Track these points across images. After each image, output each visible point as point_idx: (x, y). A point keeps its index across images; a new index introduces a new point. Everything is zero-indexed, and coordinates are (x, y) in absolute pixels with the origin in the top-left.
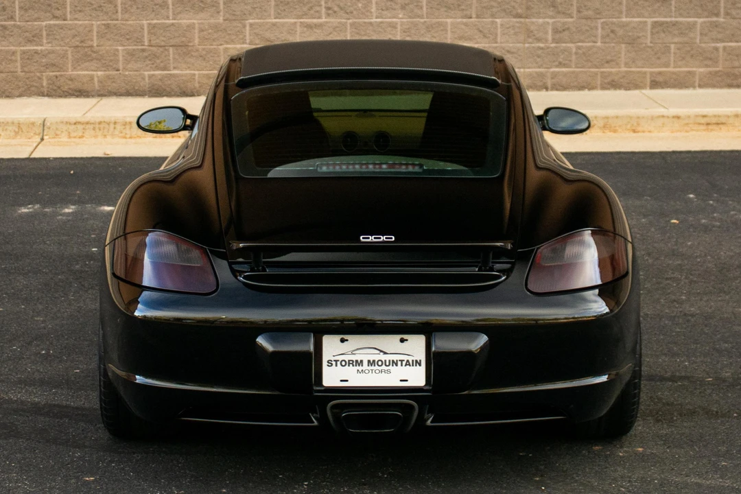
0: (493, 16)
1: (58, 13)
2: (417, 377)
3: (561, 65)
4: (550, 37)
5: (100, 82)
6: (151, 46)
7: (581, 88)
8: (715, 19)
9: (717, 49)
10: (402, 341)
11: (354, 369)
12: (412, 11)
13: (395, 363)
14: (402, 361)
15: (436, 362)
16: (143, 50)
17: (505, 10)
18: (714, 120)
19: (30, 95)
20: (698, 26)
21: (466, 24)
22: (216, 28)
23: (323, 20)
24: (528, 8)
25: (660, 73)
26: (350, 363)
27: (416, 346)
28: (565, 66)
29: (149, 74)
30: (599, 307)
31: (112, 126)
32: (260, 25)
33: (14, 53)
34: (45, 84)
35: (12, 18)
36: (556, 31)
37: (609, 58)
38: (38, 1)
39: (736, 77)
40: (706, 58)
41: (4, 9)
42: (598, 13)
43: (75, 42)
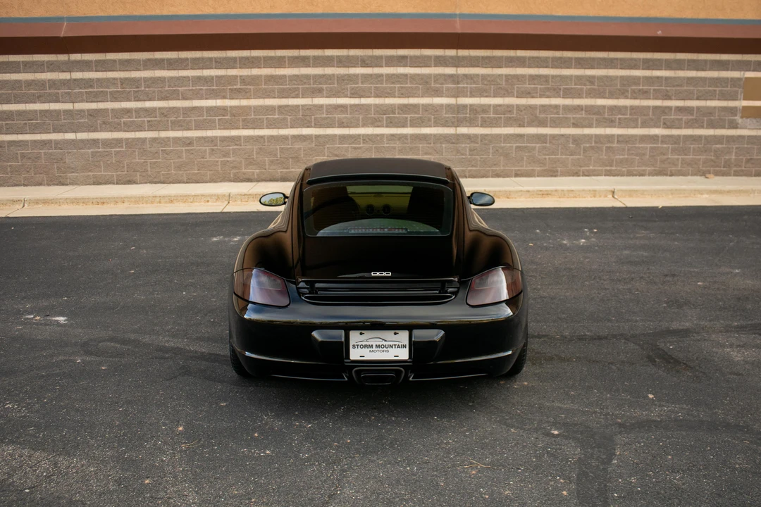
0: (441, 143)
1: (237, 143)
2: (404, 354)
3: (473, 166)
4: (468, 153)
5: (257, 175)
6: (281, 158)
7: (483, 177)
8: (545, 145)
9: (545, 159)
10: (395, 334)
11: (368, 350)
12: (403, 141)
14: (395, 345)
15: (414, 347)
16: (277, 160)
17: (446, 141)
18: (546, 193)
19: (225, 182)
20: (537, 149)
21: (428, 147)
22: (311, 149)
23: (362, 145)
24: (458, 139)
25: (519, 170)
26: (366, 346)
27: (403, 336)
28: (475, 166)
29: (280, 171)
32: (332, 148)
33: (217, 162)
34: (232, 176)
35: (216, 145)
36: (470, 150)
37: (495, 163)
38: (228, 137)
39: (554, 172)
40: (541, 163)
41: (212, 141)
42: (490, 141)
43: (246, 156)
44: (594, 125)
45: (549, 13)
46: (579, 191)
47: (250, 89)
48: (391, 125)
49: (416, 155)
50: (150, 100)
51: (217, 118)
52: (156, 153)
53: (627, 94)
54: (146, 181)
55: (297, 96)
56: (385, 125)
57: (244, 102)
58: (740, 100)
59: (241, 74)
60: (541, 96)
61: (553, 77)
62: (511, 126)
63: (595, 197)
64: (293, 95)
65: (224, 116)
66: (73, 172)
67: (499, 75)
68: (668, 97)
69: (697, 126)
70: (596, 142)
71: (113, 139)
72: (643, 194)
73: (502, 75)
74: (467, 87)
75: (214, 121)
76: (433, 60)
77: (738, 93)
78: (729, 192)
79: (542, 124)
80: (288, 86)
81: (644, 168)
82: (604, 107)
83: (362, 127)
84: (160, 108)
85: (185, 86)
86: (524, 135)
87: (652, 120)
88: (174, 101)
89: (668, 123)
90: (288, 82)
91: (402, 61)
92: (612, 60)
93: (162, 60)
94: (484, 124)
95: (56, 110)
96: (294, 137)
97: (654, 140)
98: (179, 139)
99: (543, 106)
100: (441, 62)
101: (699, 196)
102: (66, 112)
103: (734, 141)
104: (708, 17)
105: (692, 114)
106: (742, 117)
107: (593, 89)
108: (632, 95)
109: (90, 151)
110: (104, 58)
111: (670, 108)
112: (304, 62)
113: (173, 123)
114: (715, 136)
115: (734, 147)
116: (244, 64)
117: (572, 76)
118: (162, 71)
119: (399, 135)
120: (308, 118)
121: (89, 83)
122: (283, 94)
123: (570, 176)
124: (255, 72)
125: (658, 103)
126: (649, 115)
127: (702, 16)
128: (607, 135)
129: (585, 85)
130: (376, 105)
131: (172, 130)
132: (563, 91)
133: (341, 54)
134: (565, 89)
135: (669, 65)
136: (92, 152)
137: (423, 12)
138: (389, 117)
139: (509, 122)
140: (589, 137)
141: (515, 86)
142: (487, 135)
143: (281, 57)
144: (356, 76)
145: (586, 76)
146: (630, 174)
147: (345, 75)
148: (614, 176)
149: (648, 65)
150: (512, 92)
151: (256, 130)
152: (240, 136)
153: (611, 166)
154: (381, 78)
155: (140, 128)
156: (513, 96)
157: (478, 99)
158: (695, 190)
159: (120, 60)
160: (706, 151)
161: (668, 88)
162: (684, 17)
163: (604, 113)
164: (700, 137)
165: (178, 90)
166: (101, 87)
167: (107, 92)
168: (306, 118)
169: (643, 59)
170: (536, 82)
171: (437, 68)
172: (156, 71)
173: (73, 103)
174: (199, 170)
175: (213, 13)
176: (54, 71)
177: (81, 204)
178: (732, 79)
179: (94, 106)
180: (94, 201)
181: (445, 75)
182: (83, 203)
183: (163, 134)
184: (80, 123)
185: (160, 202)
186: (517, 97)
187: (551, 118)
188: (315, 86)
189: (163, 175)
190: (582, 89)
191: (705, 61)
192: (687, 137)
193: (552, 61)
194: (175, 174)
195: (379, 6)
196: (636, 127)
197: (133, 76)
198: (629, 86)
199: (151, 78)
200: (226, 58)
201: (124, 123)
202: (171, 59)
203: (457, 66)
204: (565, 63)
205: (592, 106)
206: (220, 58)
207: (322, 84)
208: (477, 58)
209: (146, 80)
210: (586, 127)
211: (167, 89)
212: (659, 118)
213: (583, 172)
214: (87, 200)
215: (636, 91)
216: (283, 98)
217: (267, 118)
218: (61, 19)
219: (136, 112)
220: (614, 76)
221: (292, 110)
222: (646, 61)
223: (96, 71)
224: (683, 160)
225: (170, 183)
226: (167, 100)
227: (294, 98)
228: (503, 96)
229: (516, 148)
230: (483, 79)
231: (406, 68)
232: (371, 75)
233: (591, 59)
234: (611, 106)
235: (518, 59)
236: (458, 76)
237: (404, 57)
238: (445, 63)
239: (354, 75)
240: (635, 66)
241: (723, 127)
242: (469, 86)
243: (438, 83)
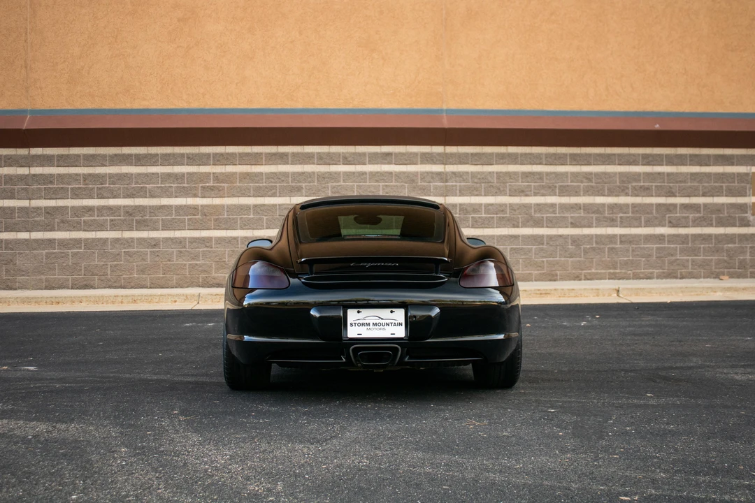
2: (400, 332)
10: (392, 312)
11: (365, 328)
13: (388, 324)
14: (391, 323)
15: (410, 323)
18: (544, 292)
19: (193, 287)
26: (363, 324)
27: (400, 315)
30: (499, 298)
33: (185, 265)
34: (200, 281)
38: (198, 238)
39: (553, 275)
40: (538, 266)
41: (181, 242)
43: (217, 259)
44: (594, 225)
45: (540, 108)
46: (580, 290)
47: (224, 187)
50: (115, 197)
51: (186, 217)
52: (118, 254)
53: (627, 191)
54: (104, 285)
55: (274, 195)
57: (217, 201)
58: (749, 196)
59: (214, 171)
60: (535, 194)
61: (548, 174)
62: (504, 226)
63: (598, 296)
64: (269, 193)
65: (194, 215)
66: (23, 275)
67: (490, 173)
68: (673, 195)
69: (705, 224)
70: (597, 243)
71: (71, 239)
72: (650, 292)
73: (493, 172)
74: (456, 185)
75: (183, 221)
76: (419, 157)
77: (746, 189)
78: (744, 289)
79: (538, 223)
80: (264, 184)
81: (651, 271)
82: (603, 205)
84: (124, 206)
85: (154, 183)
86: (519, 236)
87: (656, 218)
88: (141, 199)
89: (674, 222)
90: (264, 180)
91: (386, 158)
92: (609, 156)
93: (130, 155)
94: (475, 224)
95: (9, 208)
97: (660, 240)
98: (144, 239)
99: (538, 205)
100: (427, 159)
101: (712, 293)
102: (21, 209)
103: (747, 240)
104: (708, 111)
105: (699, 212)
106: (753, 215)
107: (592, 187)
108: (632, 192)
109: (44, 252)
110: (67, 153)
111: (675, 206)
112: (283, 158)
113: (138, 222)
114: (726, 235)
115: (748, 246)
116: (218, 161)
117: (567, 173)
118: (130, 167)
121: (48, 179)
122: (259, 193)
123: (570, 280)
124: (230, 169)
125: (662, 200)
126: (652, 213)
127: (701, 109)
128: (609, 235)
129: (582, 182)
131: (137, 230)
132: (559, 189)
133: (323, 151)
134: (561, 186)
135: (670, 161)
136: (47, 253)
137: (408, 107)
139: (503, 222)
140: (590, 237)
141: (508, 184)
143: (257, 153)
144: (338, 174)
145: (583, 173)
146: (637, 277)
147: (326, 173)
148: (619, 279)
149: (648, 160)
150: (504, 190)
151: (228, 231)
152: (211, 238)
153: (615, 268)
154: (365, 176)
155: (101, 227)
156: (505, 195)
157: (468, 197)
158: (708, 288)
159: (84, 155)
160: (717, 251)
161: (671, 185)
162: (682, 110)
163: (604, 211)
164: (710, 236)
165: (146, 187)
166: (63, 183)
167: (68, 188)
169: (643, 154)
170: (529, 179)
171: (424, 166)
172: (123, 167)
173: (30, 199)
174: (164, 274)
175: (186, 107)
176: (12, 166)
177: (33, 304)
178: (739, 174)
179: (52, 203)
180: (48, 301)
181: (432, 173)
182: (36, 302)
183: (127, 234)
184: (36, 221)
185: (122, 302)
186: (510, 196)
187: (547, 217)
188: (293, 184)
189: (124, 279)
190: (579, 187)
191: (709, 156)
192: (696, 237)
193: (546, 158)
194: (138, 278)
195: (362, 102)
196: (640, 226)
197: (97, 172)
198: (629, 182)
199: (117, 174)
200: (198, 154)
201: (84, 222)
202: (140, 155)
203: (445, 164)
204: (560, 160)
205: (591, 204)
206: (193, 154)
207: (299, 182)
208: (466, 155)
209: (111, 176)
210: (585, 226)
211: (133, 186)
212: (663, 215)
213: (585, 276)
214: (39, 300)
215: (637, 188)
216: (259, 196)
217: (241, 218)
218: (25, 111)
219: (98, 210)
220: (612, 173)
221: (268, 210)
222: (645, 156)
223: (57, 166)
224: (693, 261)
225: (131, 288)
226: (133, 198)
227: (271, 196)
228: (495, 195)
229: (510, 251)
230: (472, 177)
231: (391, 166)
232: (354, 173)
233: (586, 154)
234: (611, 204)
235: (510, 155)
236: (446, 174)
237: (389, 154)
238: (432, 160)
239: (336, 173)
240: (634, 161)
241: (734, 225)
242: (458, 184)
243: (425, 181)
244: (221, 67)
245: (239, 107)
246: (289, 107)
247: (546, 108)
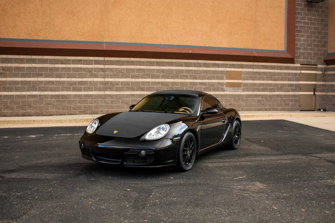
0: (98, 98)
3: (112, 109)
4: (110, 103)
5: (10, 113)
6: (22, 105)
12: (80, 97)
16: (20, 106)
17: (100, 97)
21: (92, 100)
22: (37, 101)
23: (61, 99)
24: (105, 97)
28: (113, 109)
29: (22, 111)
31: (11, 122)
32: (47, 101)
36: (111, 101)
42: (120, 97)
43: (4, 104)
45: (144, 43)
47: (7, 73)
48: (75, 90)
49: (87, 104)
53: (178, 77)
55: (30, 77)
56: (72, 90)
57: (4, 79)
58: (225, 79)
59: (2, 66)
60: (142, 78)
61: (147, 69)
62: (129, 91)
64: (28, 76)
67: (123, 69)
68: (196, 78)
69: (208, 90)
73: (125, 68)
76: (93, 62)
77: (224, 77)
79: (143, 90)
80: (26, 72)
82: (169, 82)
83: (61, 91)
86: (135, 95)
87: (189, 88)
89: (196, 89)
90: (25, 70)
91: (79, 62)
92: (172, 63)
94: (117, 90)
96: (28, 95)
99: (143, 82)
100: (97, 62)
103: (224, 96)
104: (210, 46)
105: (206, 86)
106: (226, 87)
107: (164, 75)
108: (180, 77)
111: (197, 83)
112: (34, 61)
115: (224, 99)
116: (4, 61)
117: (155, 69)
119: (78, 95)
120: (35, 87)
122: (23, 76)
124: (9, 65)
125: (192, 81)
126: (188, 86)
127: (207, 45)
129: (161, 73)
130: (67, 81)
133: (52, 58)
134: (152, 75)
135: (195, 65)
137: (89, 40)
138: (74, 87)
139: (128, 89)
141: (130, 74)
142: (118, 95)
143: (22, 58)
144: (58, 68)
145: (161, 69)
147: (53, 68)
149: (187, 65)
150: (129, 76)
151: (9, 92)
152: (1, 95)
154: (70, 69)
156: (129, 78)
157: (114, 79)
161: (195, 75)
162: (200, 45)
163: (169, 85)
168: (34, 87)
169: (185, 62)
170: (139, 72)
171: (96, 65)
178: (221, 71)
181: (99, 68)
186: (131, 78)
187: (146, 87)
188: (39, 72)
190: (159, 75)
191: (210, 64)
193: (146, 63)
195: (69, 38)
198: (179, 74)
203: (105, 65)
204: (152, 64)
205: (164, 82)
207: (42, 72)
208: (113, 61)
215: (182, 76)
216: (23, 77)
217: (15, 87)
220: (173, 70)
221: (27, 83)
222: (186, 63)
227: (29, 77)
228: (125, 78)
229: (131, 101)
230: (116, 70)
231: (82, 65)
232: (65, 68)
233: (162, 62)
234: (172, 82)
235: (131, 61)
236: (105, 69)
237: (81, 60)
238: (99, 63)
239: (57, 68)
240: (181, 65)
241: (219, 91)
242: (110, 73)
243: (96, 72)
244: (5, 20)
245: (13, 38)
246: (37, 39)
247: (146, 43)
